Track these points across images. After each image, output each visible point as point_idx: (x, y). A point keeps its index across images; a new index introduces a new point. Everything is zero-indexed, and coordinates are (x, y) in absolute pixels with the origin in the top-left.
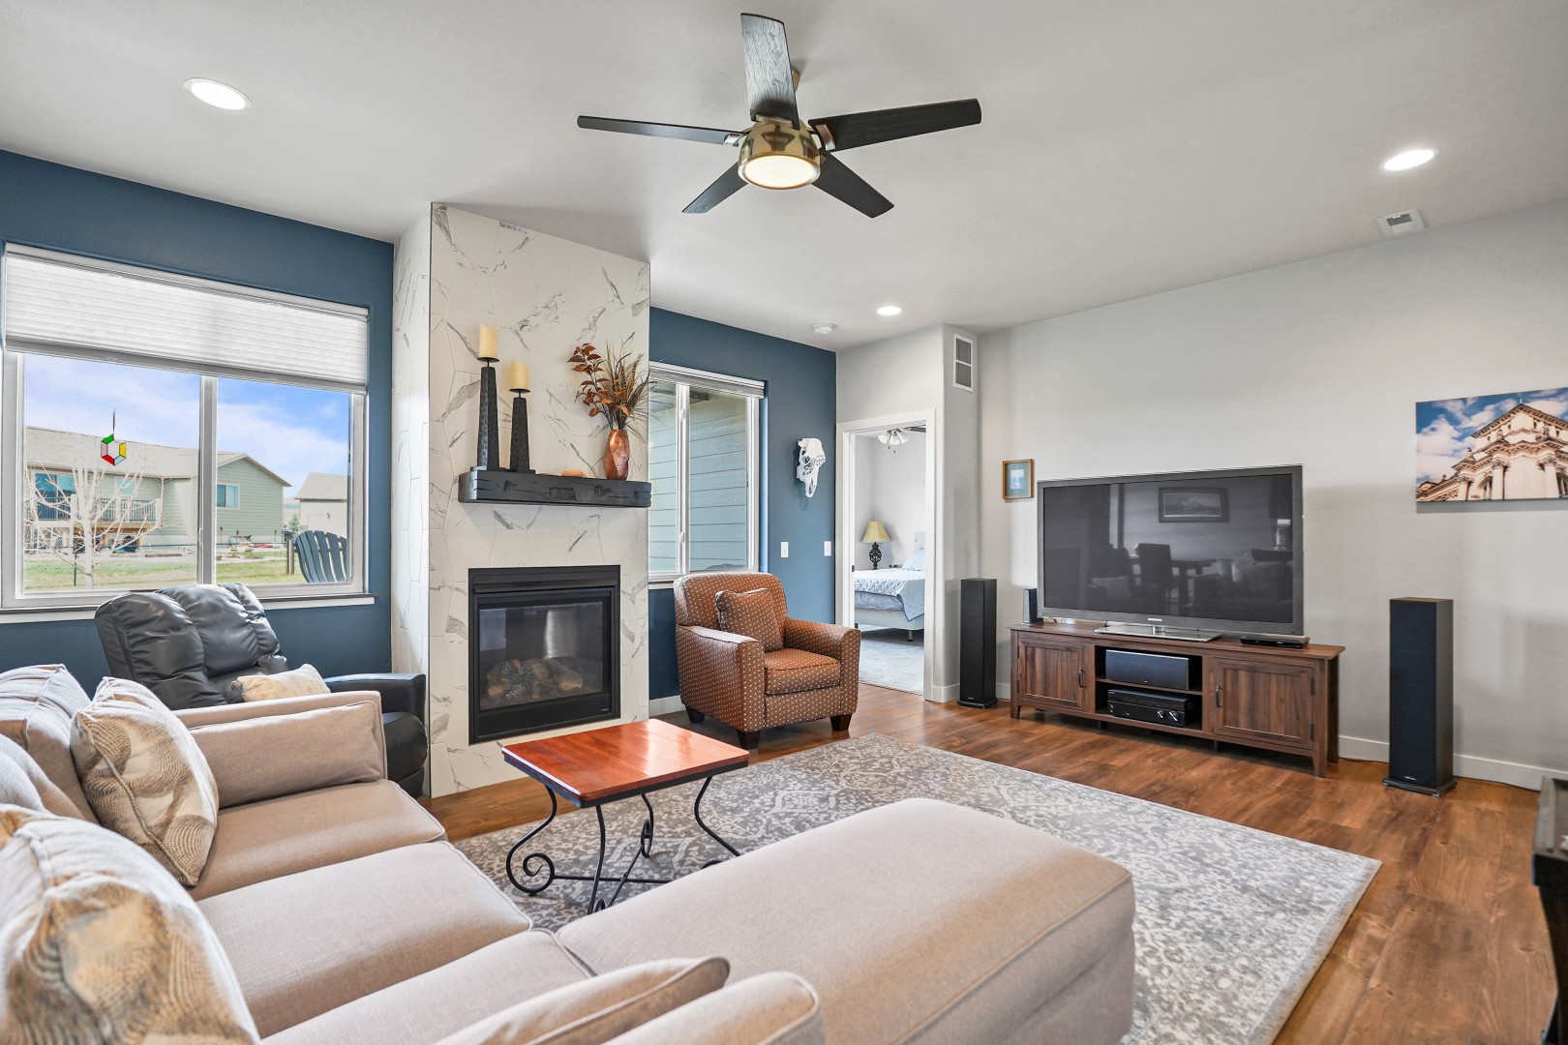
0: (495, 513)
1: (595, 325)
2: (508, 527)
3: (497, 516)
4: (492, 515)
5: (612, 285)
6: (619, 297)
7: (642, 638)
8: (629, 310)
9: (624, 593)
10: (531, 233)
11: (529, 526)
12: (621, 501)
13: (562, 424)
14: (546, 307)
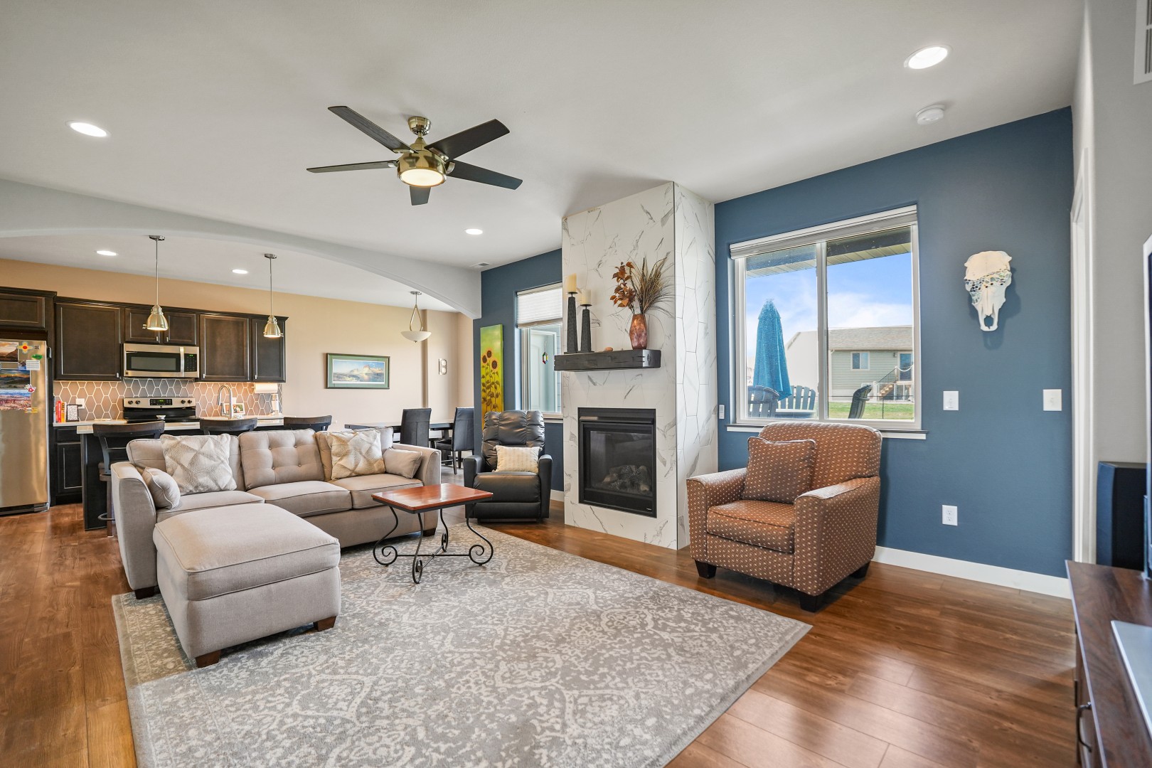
0: (589, 377)
1: (637, 246)
2: (594, 384)
3: (590, 378)
4: (587, 380)
5: (648, 213)
6: (652, 219)
7: (672, 464)
8: (660, 224)
9: (658, 429)
10: (602, 207)
11: (604, 384)
12: (623, 365)
13: (620, 318)
14: (610, 247)
